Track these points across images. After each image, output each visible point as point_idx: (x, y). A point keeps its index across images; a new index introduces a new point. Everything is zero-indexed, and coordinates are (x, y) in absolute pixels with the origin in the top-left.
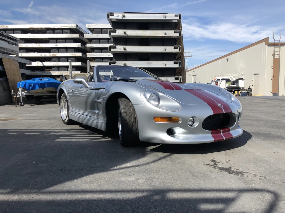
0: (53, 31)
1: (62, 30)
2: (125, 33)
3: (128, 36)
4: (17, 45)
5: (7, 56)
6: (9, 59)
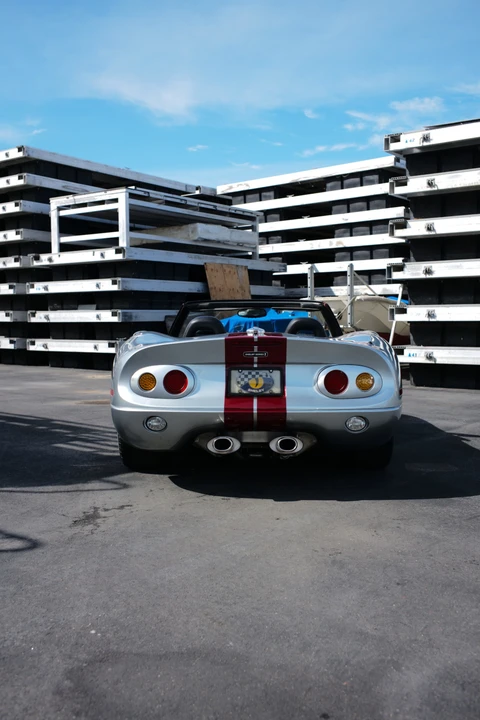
0: (341, 181)
1: (361, 178)
2: (430, 184)
3: (438, 191)
4: (253, 228)
5: (219, 260)
6: (222, 265)
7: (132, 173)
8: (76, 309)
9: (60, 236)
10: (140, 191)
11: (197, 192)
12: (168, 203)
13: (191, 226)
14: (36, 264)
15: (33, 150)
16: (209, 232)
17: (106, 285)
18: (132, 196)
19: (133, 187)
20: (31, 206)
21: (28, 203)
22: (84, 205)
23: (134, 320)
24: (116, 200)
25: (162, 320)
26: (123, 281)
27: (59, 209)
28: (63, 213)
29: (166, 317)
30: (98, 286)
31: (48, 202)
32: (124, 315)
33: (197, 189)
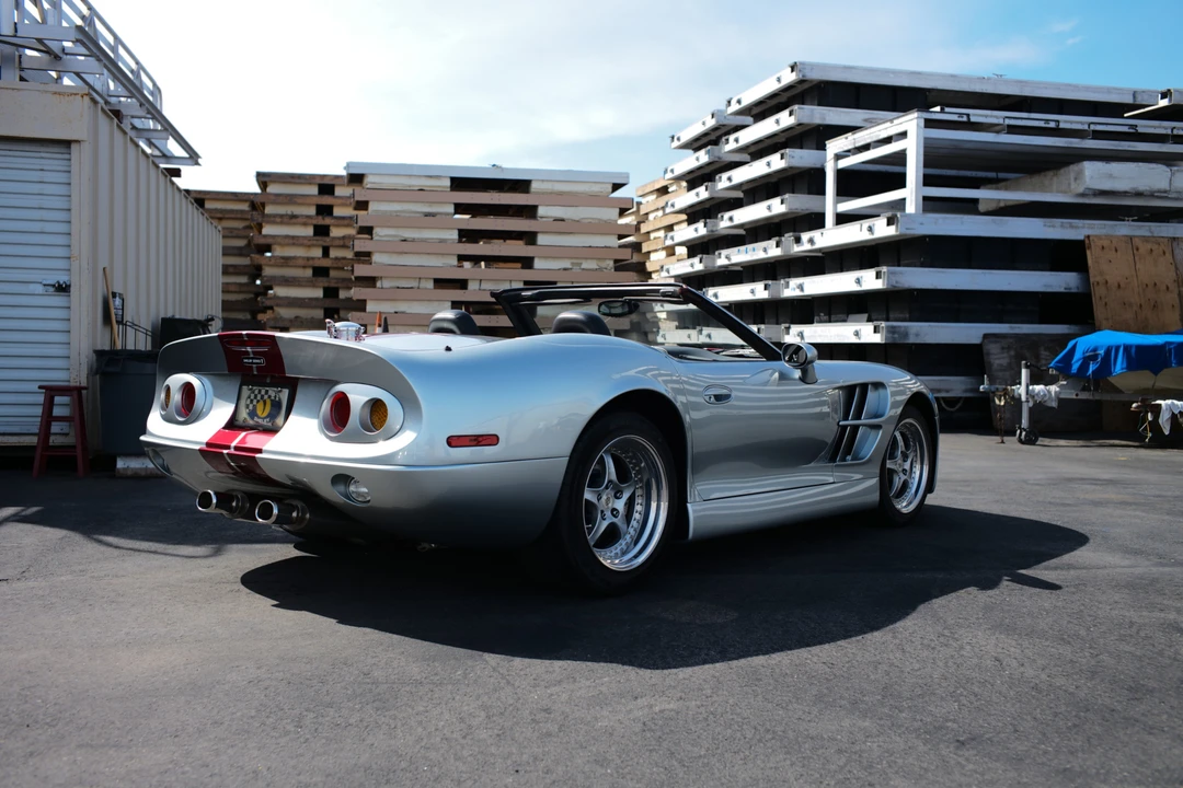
5: (1124, 228)
6: (1131, 238)
7: (1007, 82)
8: (845, 321)
9: (837, 202)
10: (952, 114)
11: (1164, 103)
12: (1012, 130)
13: (1074, 168)
14: (797, 249)
15: (813, 66)
16: (1111, 176)
17: (869, 280)
18: (929, 124)
19: (938, 109)
20: (802, 157)
21: (798, 152)
22: (866, 147)
23: (912, 340)
24: (903, 135)
25: (977, 341)
26: (890, 273)
27: (838, 157)
28: (843, 164)
29: (986, 336)
30: (858, 281)
31: (823, 148)
32: (891, 330)
33: (1164, 95)
